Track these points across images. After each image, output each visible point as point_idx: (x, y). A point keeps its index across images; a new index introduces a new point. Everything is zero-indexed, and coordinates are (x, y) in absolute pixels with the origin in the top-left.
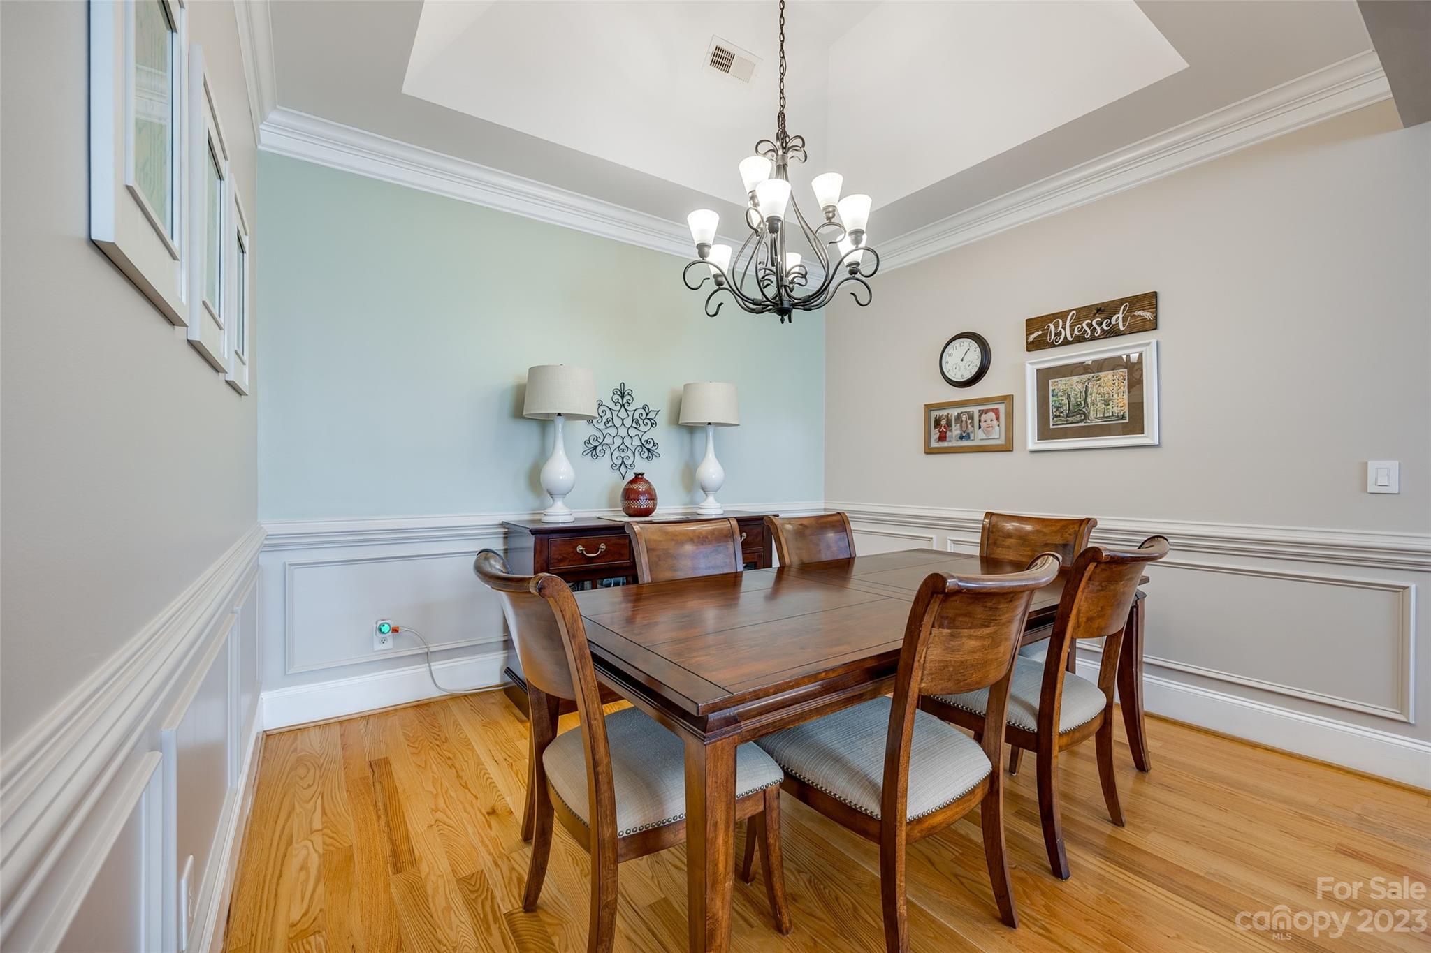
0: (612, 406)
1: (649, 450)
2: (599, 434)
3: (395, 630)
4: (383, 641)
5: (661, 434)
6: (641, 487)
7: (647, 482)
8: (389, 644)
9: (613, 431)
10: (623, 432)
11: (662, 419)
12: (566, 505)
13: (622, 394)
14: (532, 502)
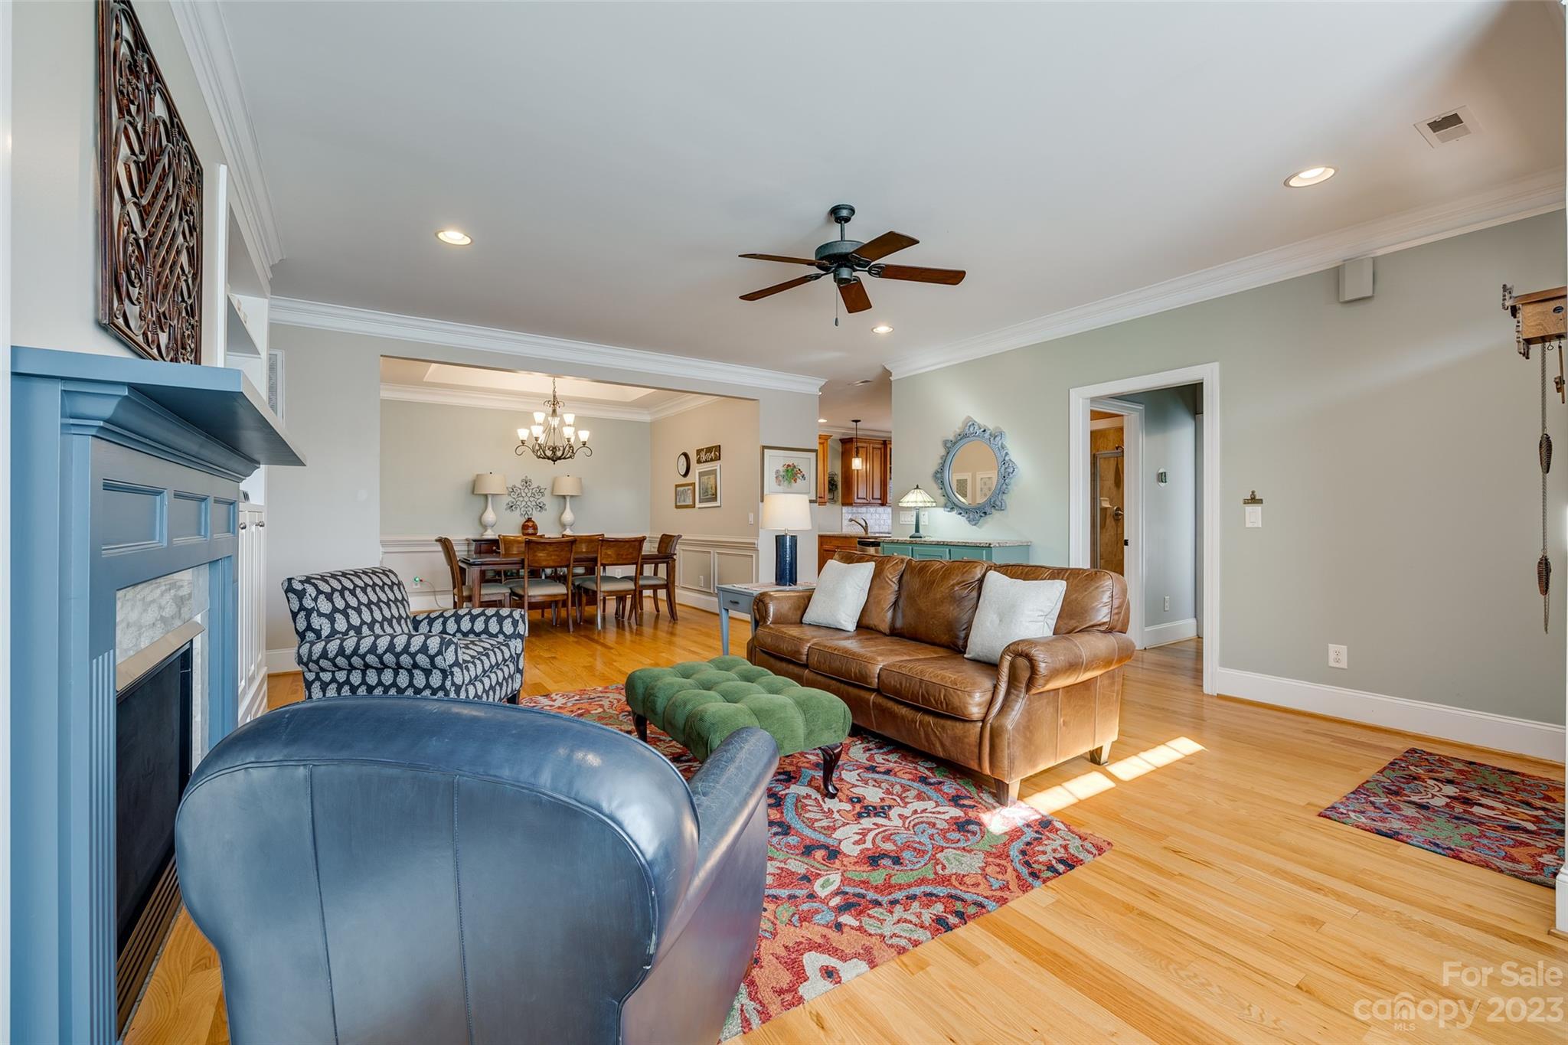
0: (521, 487)
1: (541, 507)
2: (513, 500)
3: (421, 581)
4: (416, 585)
5: (547, 500)
6: (530, 524)
7: (533, 522)
8: (418, 586)
9: (521, 499)
10: (526, 499)
11: (547, 493)
12: (493, 531)
13: (526, 482)
14: (481, 529)
